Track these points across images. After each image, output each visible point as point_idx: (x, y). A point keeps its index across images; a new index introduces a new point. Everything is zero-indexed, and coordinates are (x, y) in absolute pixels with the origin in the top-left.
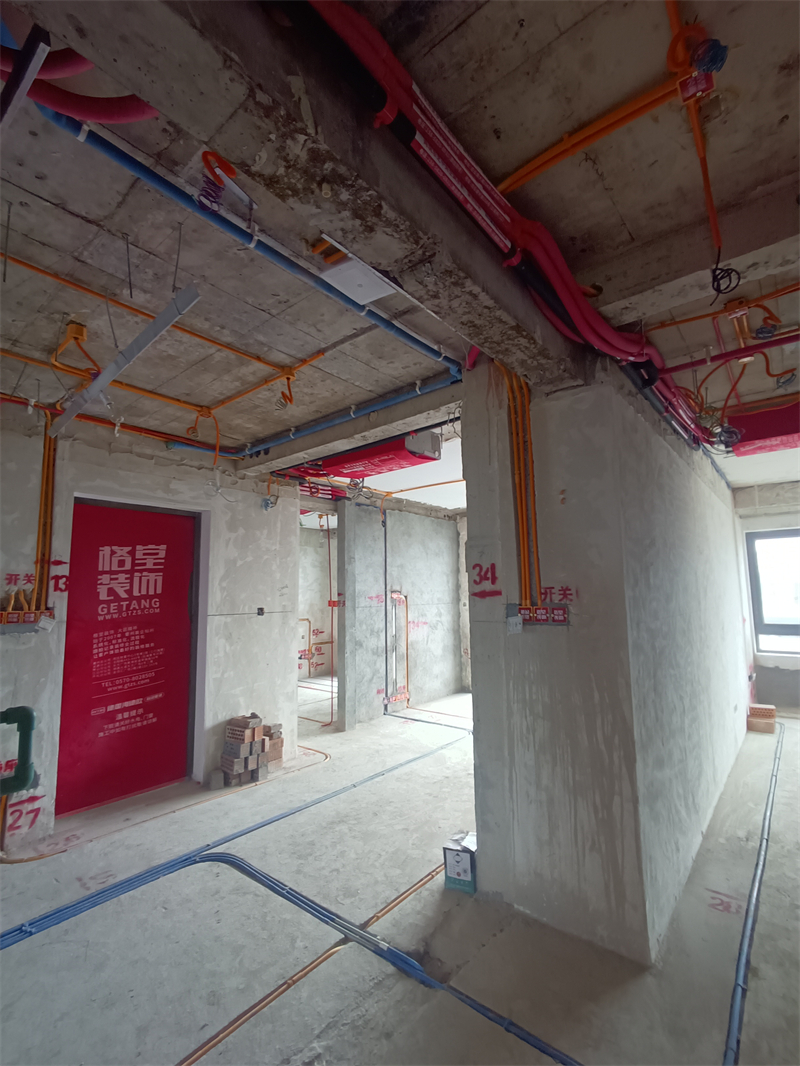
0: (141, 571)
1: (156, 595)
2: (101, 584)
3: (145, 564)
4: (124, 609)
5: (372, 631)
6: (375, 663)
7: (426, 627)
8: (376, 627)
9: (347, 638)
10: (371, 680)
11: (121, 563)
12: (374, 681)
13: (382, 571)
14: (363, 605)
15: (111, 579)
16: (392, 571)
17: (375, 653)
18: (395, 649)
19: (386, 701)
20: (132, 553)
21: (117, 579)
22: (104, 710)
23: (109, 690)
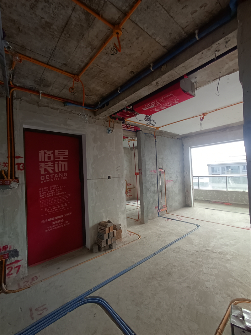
0: (58, 161)
1: (65, 171)
2: (41, 167)
3: (60, 158)
4: (52, 178)
5: (152, 184)
6: (154, 197)
7: (172, 182)
8: (154, 182)
9: (144, 187)
10: (153, 203)
11: (49, 158)
12: (154, 203)
13: (155, 160)
14: (148, 174)
15: (45, 165)
16: (159, 160)
17: (154, 193)
18: (161, 191)
19: (158, 211)
20: (54, 153)
21: (48, 165)
22: (47, 221)
23: (48, 212)
